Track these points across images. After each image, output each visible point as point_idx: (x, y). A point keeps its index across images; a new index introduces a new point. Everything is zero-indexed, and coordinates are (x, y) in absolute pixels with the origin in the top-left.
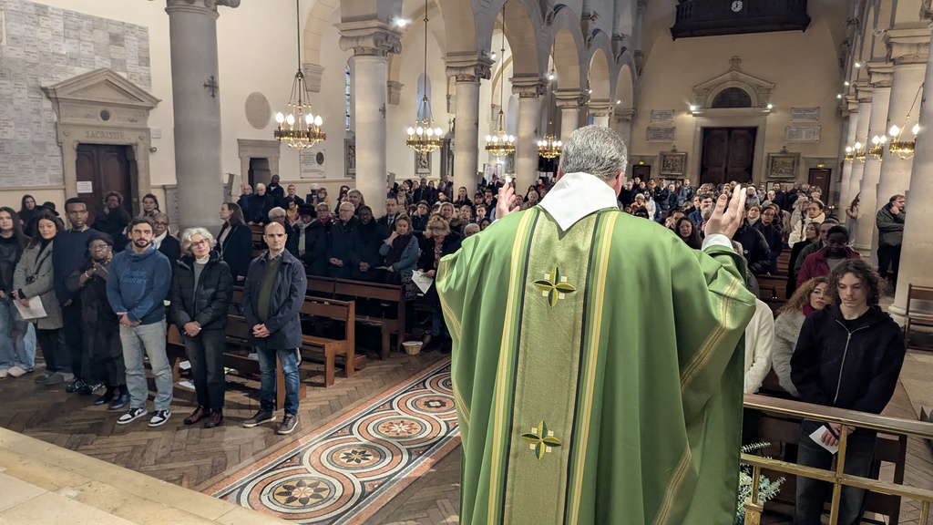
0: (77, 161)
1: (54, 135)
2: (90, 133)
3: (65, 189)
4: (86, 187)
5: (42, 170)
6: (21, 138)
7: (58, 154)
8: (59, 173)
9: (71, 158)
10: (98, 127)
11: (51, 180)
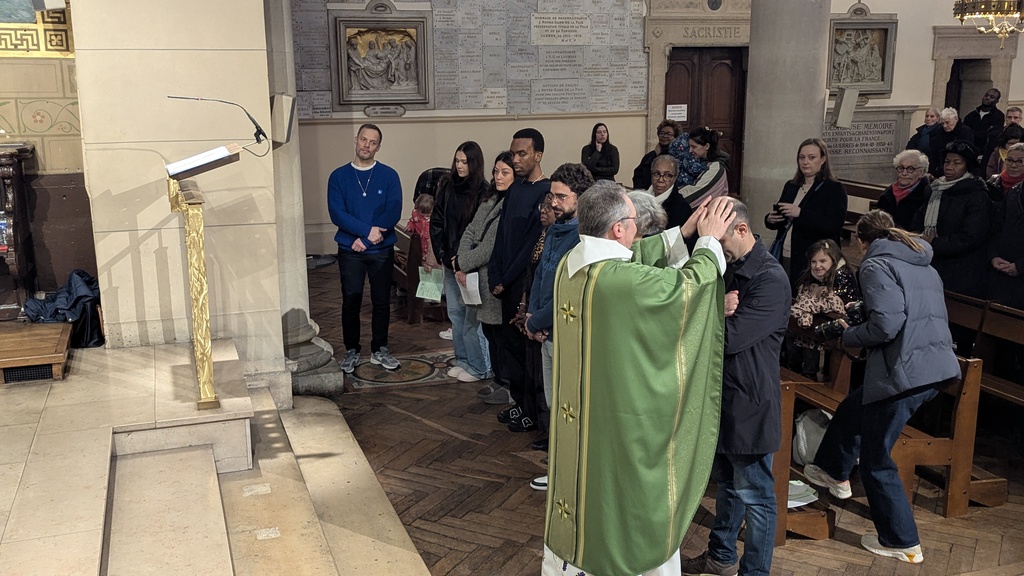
0: (667, 74)
1: (640, 37)
2: (690, 32)
3: (647, 116)
4: (679, 113)
5: (620, 87)
6: (596, 43)
7: (644, 64)
8: (641, 93)
9: (661, 68)
10: (703, 21)
11: (630, 102)
